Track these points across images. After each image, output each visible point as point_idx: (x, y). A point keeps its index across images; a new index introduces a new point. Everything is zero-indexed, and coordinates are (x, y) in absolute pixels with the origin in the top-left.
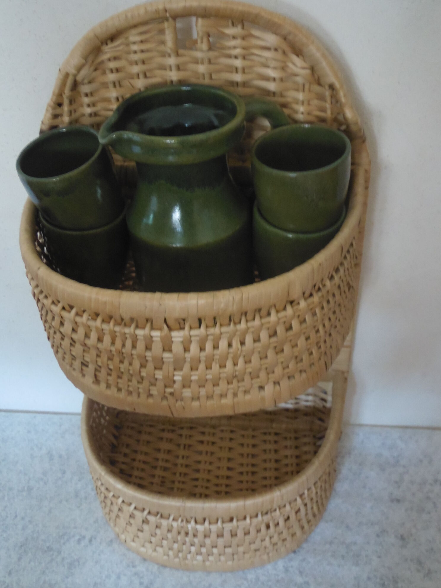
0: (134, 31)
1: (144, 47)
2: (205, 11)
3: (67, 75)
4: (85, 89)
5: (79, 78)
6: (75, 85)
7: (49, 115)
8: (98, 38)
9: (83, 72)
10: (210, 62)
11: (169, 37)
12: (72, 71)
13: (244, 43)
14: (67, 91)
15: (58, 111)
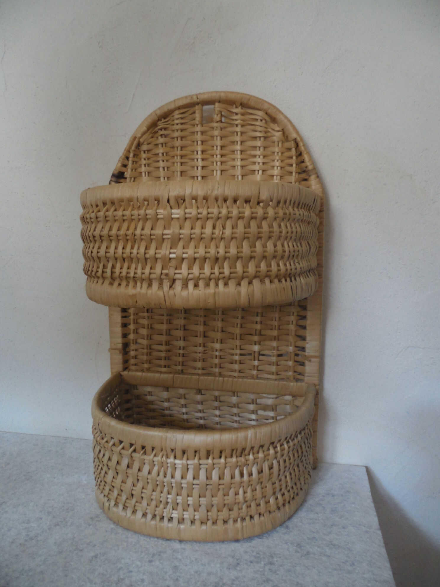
0: (177, 112)
1: (182, 121)
2: (220, 98)
3: (135, 138)
4: (144, 147)
5: (141, 140)
6: (139, 145)
7: (120, 164)
8: (156, 115)
9: (145, 137)
10: (221, 129)
11: (198, 115)
12: (139, 135)
13: (242, 117)
14: (133, 148)
15: (126, 162)
